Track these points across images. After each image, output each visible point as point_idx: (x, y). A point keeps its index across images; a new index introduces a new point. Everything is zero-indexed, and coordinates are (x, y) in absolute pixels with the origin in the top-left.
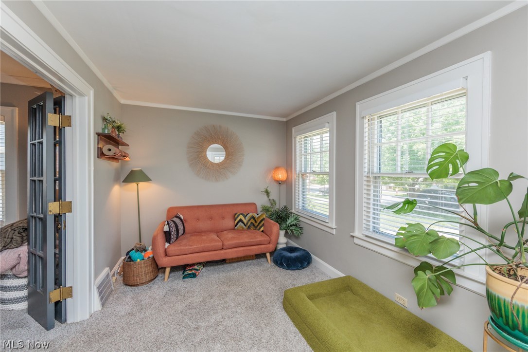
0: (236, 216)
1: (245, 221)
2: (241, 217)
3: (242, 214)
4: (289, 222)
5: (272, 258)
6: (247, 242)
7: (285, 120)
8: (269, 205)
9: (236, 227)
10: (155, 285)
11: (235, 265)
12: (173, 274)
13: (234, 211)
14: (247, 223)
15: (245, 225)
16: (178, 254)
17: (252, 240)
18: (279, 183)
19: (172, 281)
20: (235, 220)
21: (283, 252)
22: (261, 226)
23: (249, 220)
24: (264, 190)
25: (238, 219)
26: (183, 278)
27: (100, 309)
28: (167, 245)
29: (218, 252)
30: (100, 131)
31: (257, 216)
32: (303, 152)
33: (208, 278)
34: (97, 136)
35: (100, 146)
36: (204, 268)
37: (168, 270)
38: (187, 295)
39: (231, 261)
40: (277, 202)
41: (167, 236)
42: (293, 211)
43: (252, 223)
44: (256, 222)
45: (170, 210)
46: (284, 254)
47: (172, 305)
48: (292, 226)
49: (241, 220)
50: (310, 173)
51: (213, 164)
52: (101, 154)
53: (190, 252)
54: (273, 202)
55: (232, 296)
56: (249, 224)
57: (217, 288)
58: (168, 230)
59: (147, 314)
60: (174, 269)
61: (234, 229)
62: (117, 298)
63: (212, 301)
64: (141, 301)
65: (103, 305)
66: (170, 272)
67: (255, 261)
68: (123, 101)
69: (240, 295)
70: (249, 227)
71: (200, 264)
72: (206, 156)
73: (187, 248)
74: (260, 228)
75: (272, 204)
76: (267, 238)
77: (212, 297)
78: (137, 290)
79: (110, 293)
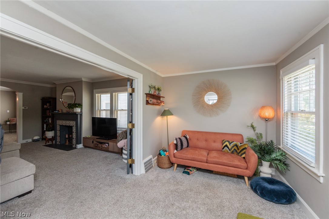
0: (224, 142)
1: (230, 147)
2: (227, 143)
3: (228, 141)
4: (274, 156)
5: (250, 182)
6: (225, 163)
7: (274, 64)
8: (254, 137)
9: (223, 150)
10: (169, 171)
11: (218, 176)
12: (178, 168)
13: (223, 137)
14: (231, 149)
15: (230, 150)
16: (180, 158)
17: (229, 162)
18: (267, 120)
19: (177, 172)
20: (223, 145)
21: (261, 180)
22: (243, 154)
23: (233, 147)
24: (250, 125)
25: (225, 145)
26: (183, 173)
27: (144, 173)
28: (175, 151)
29: (203, 163)
30: (148, 92)
31: (240, 145)
32: (293, 91)
33: (197, 178)
34: (146, 95)
35: (147, 99)
36: (197, 172)
37: (176, 165)
38: (179, 183)
39: (216, 173)
40: (264, 136)
41: (176, 146)
42: (281, 147)
43: (235, 149)
44: (238, 149)
45: (183, 132)
46: (261, 183)
47: (170, 185)
48: (276, 160)
49: (226, 146)
50: (300, 112)
51: (208, 105)
52: (147, 103)
53: (186, 159)
54: (260, 136)
55: (203, 196)
56: (233, 149)
57: (198, 187)
58: (176, 143)
59: (157, 184)
60: (179, 166)
61: (222, 151)
62: (152, 171)
63: (190, 193)
64: (159, 176)
65: (146, 172)
66: (177, 167)
67: (235, 180)
68: (163, 76)
69: (209, 199)
70: (232, 152)
71: (195, 168)
72: (204, 100)
73: (184, 155)
74: (242, 155)
75: (258, 137)
76: (245, 165)
77: (191, 190)
78: (161, 170)
79: (150, 168)
